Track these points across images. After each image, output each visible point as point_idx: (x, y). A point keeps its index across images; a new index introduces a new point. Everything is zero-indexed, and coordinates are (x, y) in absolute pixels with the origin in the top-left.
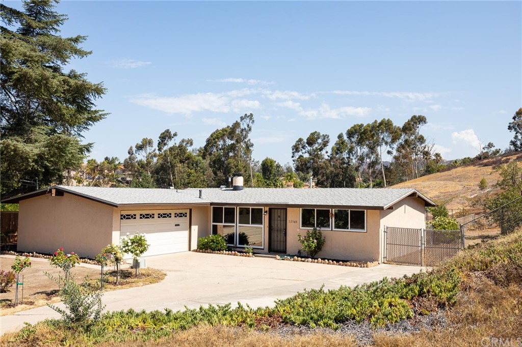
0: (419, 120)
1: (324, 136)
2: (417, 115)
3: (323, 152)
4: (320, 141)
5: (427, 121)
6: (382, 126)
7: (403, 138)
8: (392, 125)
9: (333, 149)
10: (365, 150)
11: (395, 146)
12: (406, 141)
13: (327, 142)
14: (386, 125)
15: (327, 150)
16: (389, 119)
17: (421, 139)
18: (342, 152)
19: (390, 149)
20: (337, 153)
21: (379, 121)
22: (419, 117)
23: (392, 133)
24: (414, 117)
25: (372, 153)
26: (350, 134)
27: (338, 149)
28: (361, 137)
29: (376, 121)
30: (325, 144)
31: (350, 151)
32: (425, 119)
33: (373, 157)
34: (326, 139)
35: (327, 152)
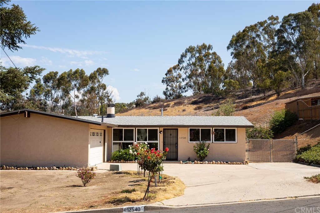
0: (103, 72)
5: (109, 73)
7: (90, 85)
8: (84, 74)
9: (31, 92)
10: (60, 93)
11: (82, 91)
12: (92, 88)
14: (78, 74)
15: (27, 92)
16: (82, 69)
17: (104, 87)
18: (39, 95)
20: (35, 95)
21: (74, 70)
22: (103, 69)
24: (100, 69)
25: (66, 96)
26: (47, 79)
27: (36, 92)
29: (71, 70)
31: (47, 94)
32: (108, 71)
33: (66, 99)
35: (27, 94)
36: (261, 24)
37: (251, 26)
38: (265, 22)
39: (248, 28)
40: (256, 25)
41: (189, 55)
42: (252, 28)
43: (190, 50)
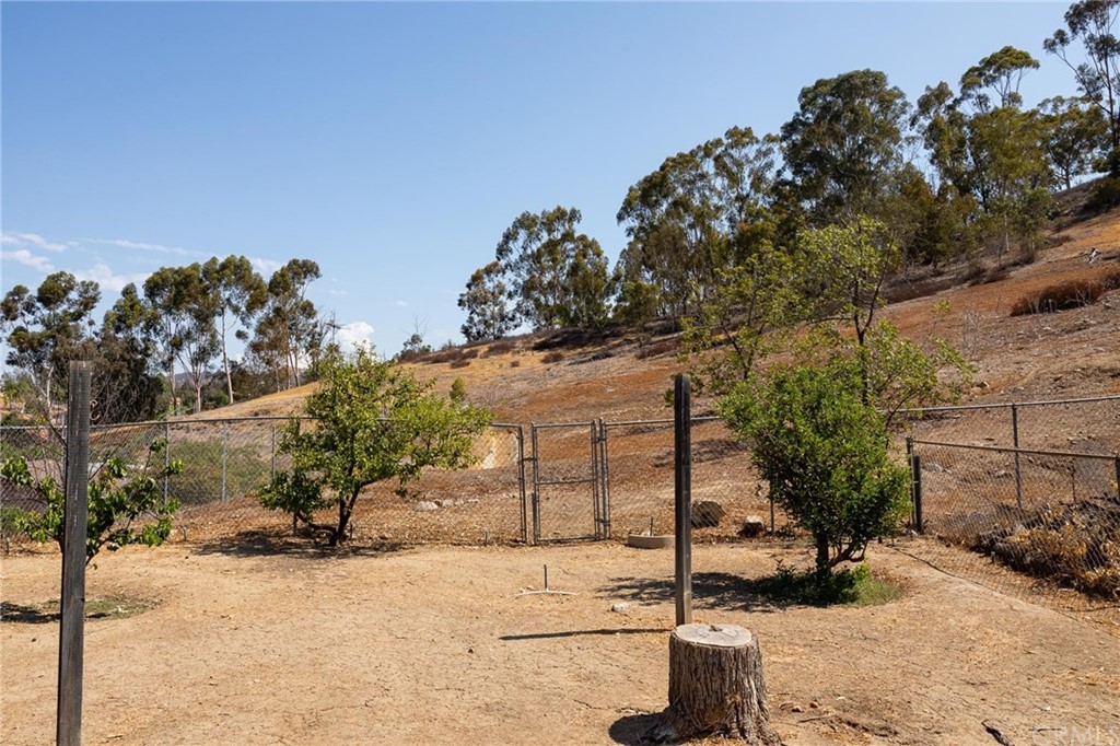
0: (303, 270)
1: (86, 286)
2: (301, 259)
3: (83, 322)
4: (73, 295)
5: (321, 272)
6: (227, 271)
7: (271, 304)
8: (249, 269)
9: (107, 318)
10: (187, 322)
11: (254, 321)
12: (277, 311)
13: (94, 299)
14: (236, 271)
15: (92, 318)
16: (243, 257)
17: (308, 309)
18: (129, 327)
19: (243, 328)
20: (118, 329)
21: (221, 260)
22: (305, 263)
23: (249, 288)
24: (295, 262)
25: (202, 331)
26: (153, 288)
27: (120, 319)
28: (179, 293)
29: (214, 260)
30: (88, 303)
31: (151, 324)
32: (317, 268)
33: (204, 340)
34: (91, 293)
35: (91, 323)
36: (707, 150)
37: (681, 155)
38: (718, 142)
39: (673, 160)
40: (693, 154)
41: (522, 234)
42: (683, 162)
43: (525, 222)
